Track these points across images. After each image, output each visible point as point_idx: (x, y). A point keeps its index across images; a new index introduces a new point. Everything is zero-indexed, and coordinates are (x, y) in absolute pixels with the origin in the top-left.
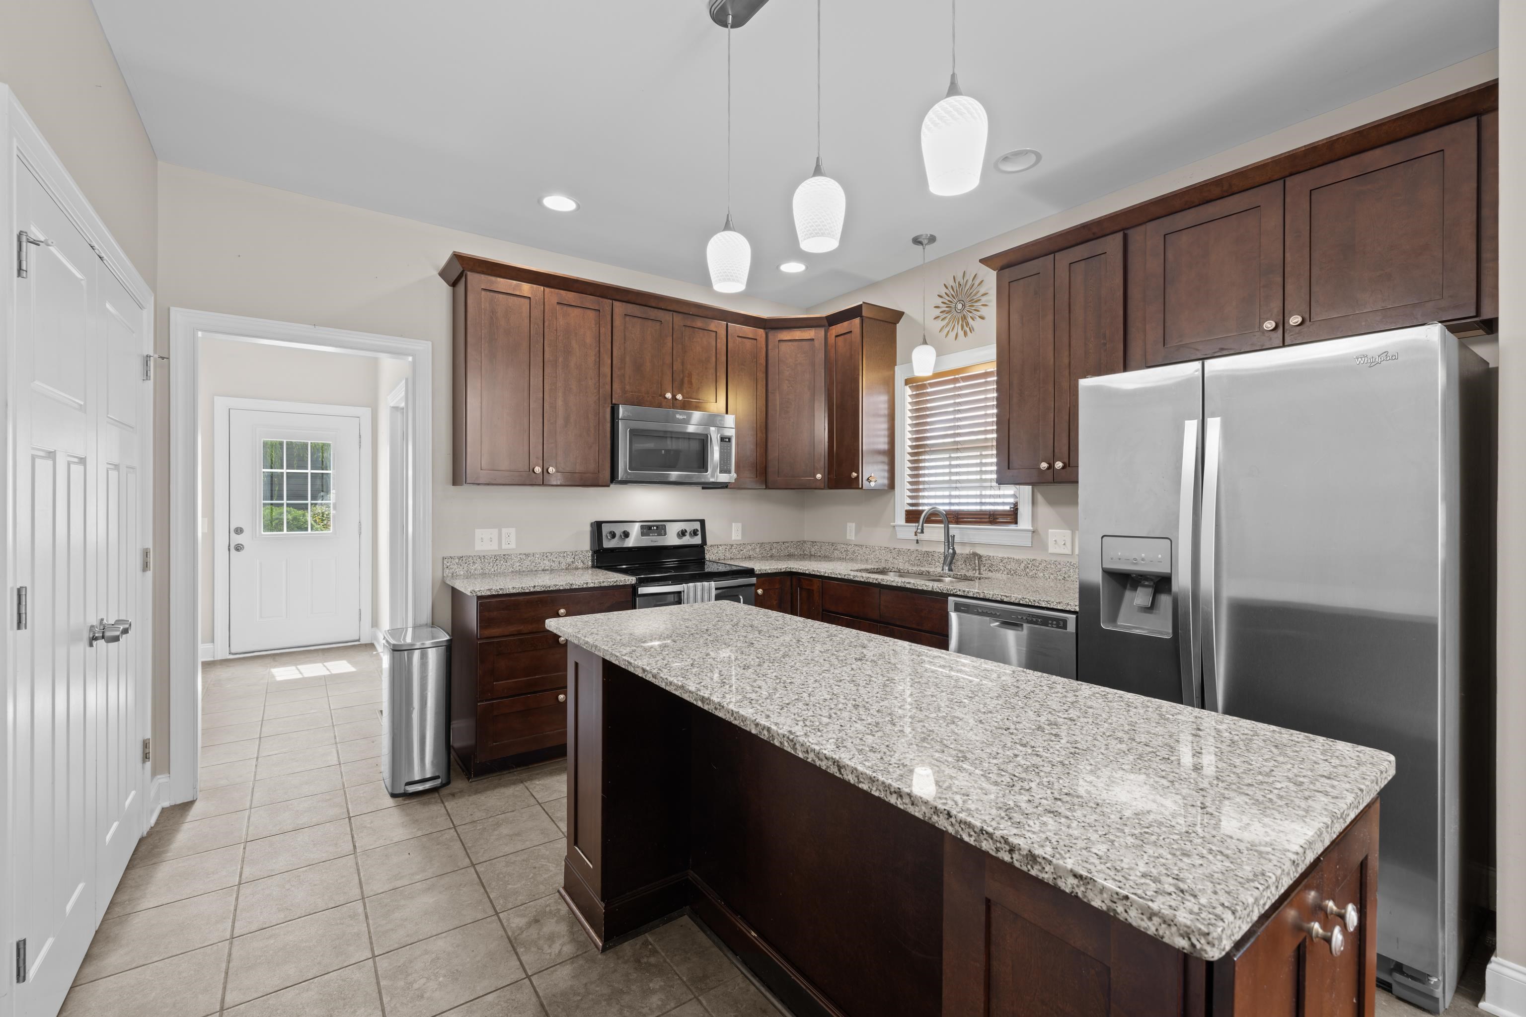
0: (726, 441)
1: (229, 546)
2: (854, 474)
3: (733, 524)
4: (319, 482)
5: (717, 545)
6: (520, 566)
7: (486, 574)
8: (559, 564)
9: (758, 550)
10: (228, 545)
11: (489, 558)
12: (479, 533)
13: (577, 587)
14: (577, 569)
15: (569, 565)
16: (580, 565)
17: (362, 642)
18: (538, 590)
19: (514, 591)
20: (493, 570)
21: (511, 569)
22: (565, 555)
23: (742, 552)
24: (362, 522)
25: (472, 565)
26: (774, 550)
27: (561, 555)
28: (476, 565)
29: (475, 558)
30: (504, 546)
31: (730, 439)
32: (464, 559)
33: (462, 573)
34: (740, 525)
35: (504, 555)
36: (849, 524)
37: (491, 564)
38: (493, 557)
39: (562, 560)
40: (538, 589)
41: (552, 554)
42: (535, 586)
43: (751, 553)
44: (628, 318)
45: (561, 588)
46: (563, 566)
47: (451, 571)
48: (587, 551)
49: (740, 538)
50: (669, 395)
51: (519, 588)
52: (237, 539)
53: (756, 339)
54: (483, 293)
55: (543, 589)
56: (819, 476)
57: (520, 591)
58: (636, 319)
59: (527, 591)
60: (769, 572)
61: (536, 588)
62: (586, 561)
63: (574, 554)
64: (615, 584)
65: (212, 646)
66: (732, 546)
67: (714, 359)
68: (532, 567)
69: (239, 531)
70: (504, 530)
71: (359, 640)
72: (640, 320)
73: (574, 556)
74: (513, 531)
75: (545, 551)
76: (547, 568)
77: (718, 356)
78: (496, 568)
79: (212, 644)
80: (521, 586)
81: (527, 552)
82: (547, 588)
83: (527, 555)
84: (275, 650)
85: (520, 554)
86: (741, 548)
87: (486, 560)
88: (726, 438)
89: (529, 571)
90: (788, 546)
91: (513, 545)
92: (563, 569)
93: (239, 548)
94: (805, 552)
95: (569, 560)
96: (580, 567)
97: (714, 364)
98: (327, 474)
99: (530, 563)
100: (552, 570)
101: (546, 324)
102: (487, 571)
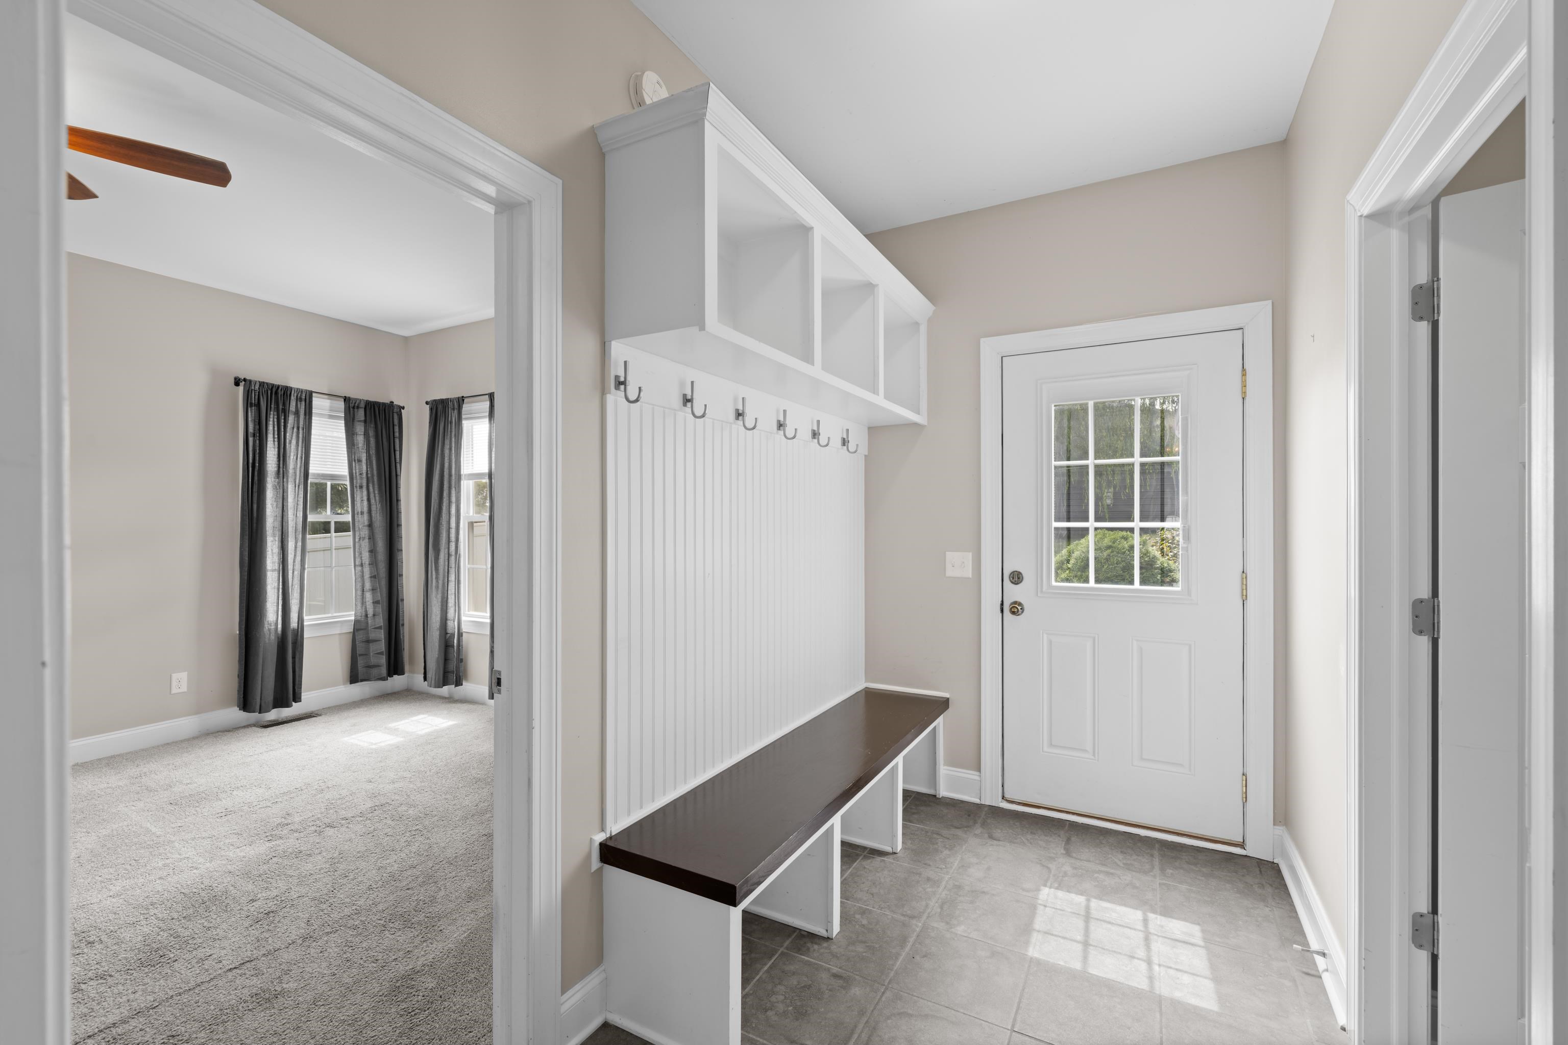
1: (1002, 604)
4: (1154, 482)
10: (1000, 602)
17: (1251, 851)
24: (1249, 571)
52: (1014, 593)
65: (977, 778)
69: (1017, 578)
71: (1242, 845)
79: (978, 773)
84: (1073, 814)
93: (1016, 609)
98: (1170, 464)
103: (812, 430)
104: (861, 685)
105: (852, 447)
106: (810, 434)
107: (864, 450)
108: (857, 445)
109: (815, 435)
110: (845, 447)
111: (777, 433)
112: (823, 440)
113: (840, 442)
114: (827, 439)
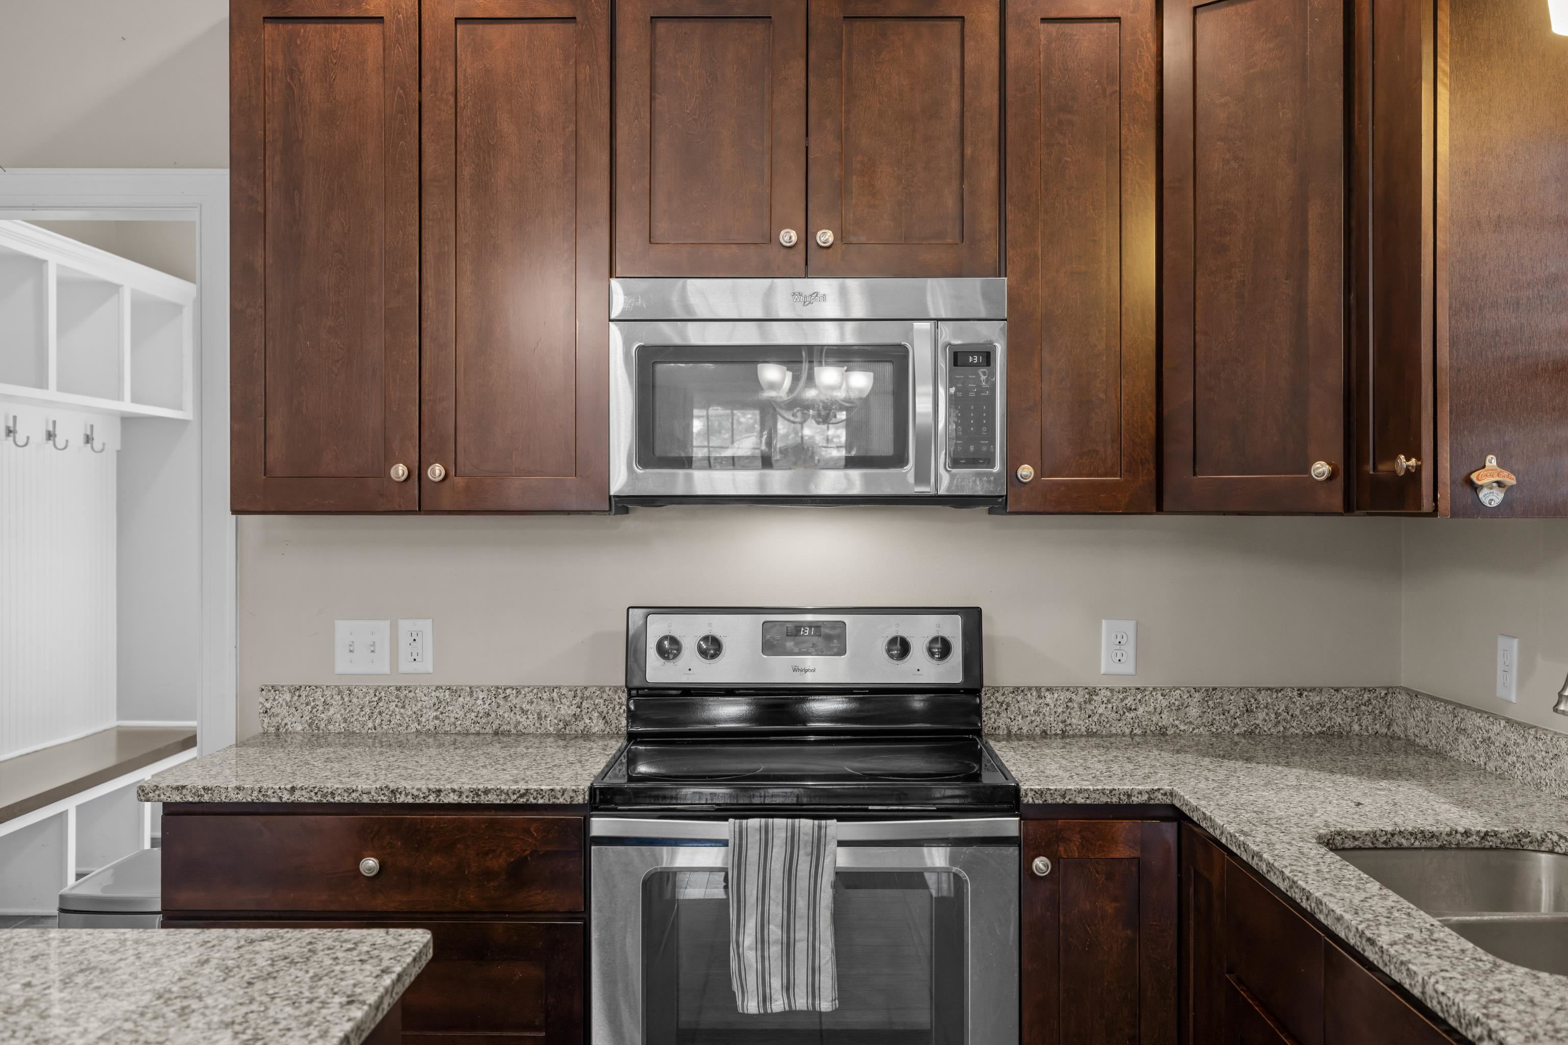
0: (972, 365)
2: (1404, 463)
3: (1104, 622)
5: (1038, 689)
6: (436, 718)
7: (353, 732)
8: (539, 718)
9: (1194, 712)
11: (361, 694)
12: (344, 629)
13: (410, 800)
14: (586, 736)
15: (566, 724)
16: (597, 726)
18: (302, 799)
19: (240, 797)
20: (370, 725)
21: (414, 726)
22: (555, 695)
23: (1129, 715)
25: (321, 708)
26: (1261, 715)
27: (545, 696)
28: (332, 711)
29: (328, 693)
30: (406, 666)
31: (988, 358)
32: (304, 694)
33: (299, 728)
34: (1129, 627)
35: (398, 689)
36: (1502, 642)
37: (367, 710)
38: (372, 691)
39: (546, 708)
40: (301, 797)
41: (518, 692)
42: (293, 789)
43: (1167, 719)
44: (661, 27)
45: (366, 799)
46: (550, 726)
47: (275, 721)
48: (616, 689)
49: (1128, 667)
50: (789, 236)
51: (252, 790)
53: (1118, 19)
54: (269, 27)
55: (316, 799)
56: (1321, 469)
57: (254, 797)
58: (686, 26)
59: (273, 800)
60: (1080, 800)
61: (297, 793)
62: (612, 716)
63: (579, 694)
64: (521, 801)
66: (1093, 692)
67: (955, 105)
68: (468, 723)
70: (405, 626)
72: (700, 26)
73: (578, 699)
74: (425, 626)
75: (502, 683)
76: (505, 727)
77: (968, 92)
78: (378, 721)
80: (257, 786)
81: (454, 682)
82: (325, 796)
83: (455, 691)
85: (437, 688)
86: (1129, 701)
87: (355, 700)
88: (972, 353)
89: (459, 733)
90: (1322, 705)
91: (427, 665)
92: (548, 735)
94: (1395, 728)
95: (567, 710)
96: (595, 730)
97: (954, 121)
99: (461, 713)
100: (520, 734)
101: (426, 81)
102: (356, 727)
103: (47, 431)
104: (112, 722)
105: (97, 444)
106: (44, 435)
107: (115, 444)
108: (104, 444)
109: (50, 436)
110: (89, 445)
111: (6, 440)
112: (60, 441)
113: (82, 439)
114: (65, 442)
